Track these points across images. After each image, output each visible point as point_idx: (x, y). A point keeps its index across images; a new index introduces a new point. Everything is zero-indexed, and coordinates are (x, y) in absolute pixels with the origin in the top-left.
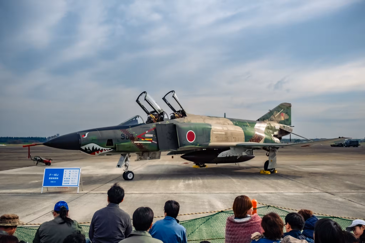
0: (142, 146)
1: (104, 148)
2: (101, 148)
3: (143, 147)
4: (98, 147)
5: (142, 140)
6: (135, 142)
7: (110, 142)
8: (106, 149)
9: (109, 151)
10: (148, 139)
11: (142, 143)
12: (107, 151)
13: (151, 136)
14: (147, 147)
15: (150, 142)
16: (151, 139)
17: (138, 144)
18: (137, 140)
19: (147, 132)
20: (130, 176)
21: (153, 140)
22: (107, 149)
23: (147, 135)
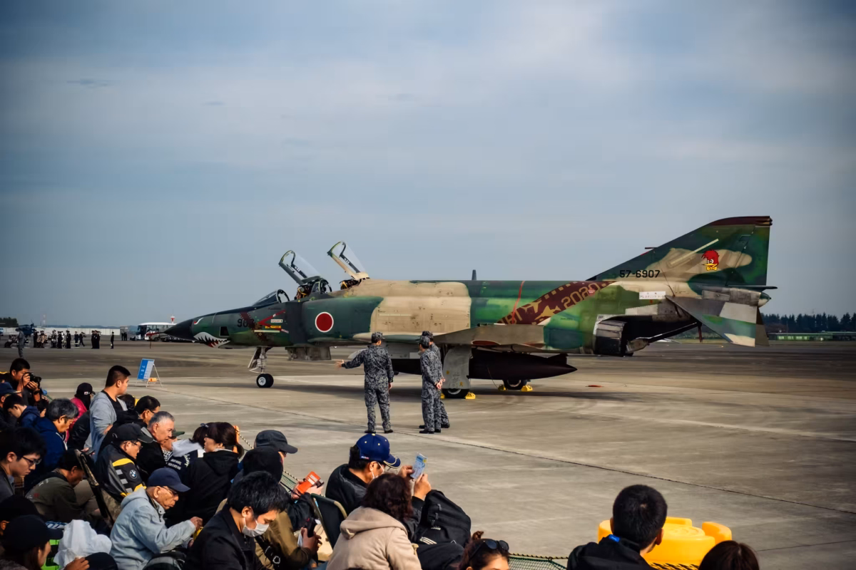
0: (265, 337)
1: (218, 339)
2: (215, 339)
3: (267, 338)
4: (212, 337)
5: (266, 327)
6: (255, 331)
7: (224, 331)
8: (221, 340)
9: (225, 343)
10: (274, 327)
11: (265, 333)
12: (223, 343)
13: (280, 321)
14: (273, 339)
15: (278, 331)
16: (280, 327)
17: (260, 334)
18: (259, 329)
19: (274, 316)
20: (262, 382)
21: (282, 328)
22: (223, 341)
23: (273, 321)
